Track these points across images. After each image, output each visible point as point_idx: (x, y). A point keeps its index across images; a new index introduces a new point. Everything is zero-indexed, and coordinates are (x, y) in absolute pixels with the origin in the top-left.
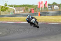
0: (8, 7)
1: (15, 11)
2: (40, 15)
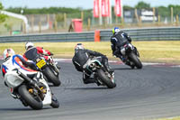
0: (6, 13)
1: (27, 26)
2: (101, 38)
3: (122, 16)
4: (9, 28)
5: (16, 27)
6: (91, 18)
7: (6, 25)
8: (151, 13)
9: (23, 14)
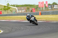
0: (10, 6)
1: (17, 11)
2: (41, 14)
3: (48, 7)
4: (11, 11)
7: (10, 10)
8: (57, 6)
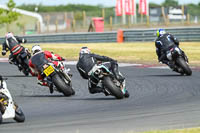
0: (18, 10)
1: (42, 25)
2: (124, 39)
3: (147, 14)
5: (30, 26)
6: (113, 16)
7: (18, 24)
8: (179, 11)
9: (38, 12)
